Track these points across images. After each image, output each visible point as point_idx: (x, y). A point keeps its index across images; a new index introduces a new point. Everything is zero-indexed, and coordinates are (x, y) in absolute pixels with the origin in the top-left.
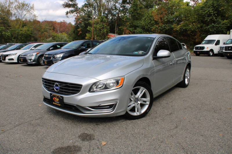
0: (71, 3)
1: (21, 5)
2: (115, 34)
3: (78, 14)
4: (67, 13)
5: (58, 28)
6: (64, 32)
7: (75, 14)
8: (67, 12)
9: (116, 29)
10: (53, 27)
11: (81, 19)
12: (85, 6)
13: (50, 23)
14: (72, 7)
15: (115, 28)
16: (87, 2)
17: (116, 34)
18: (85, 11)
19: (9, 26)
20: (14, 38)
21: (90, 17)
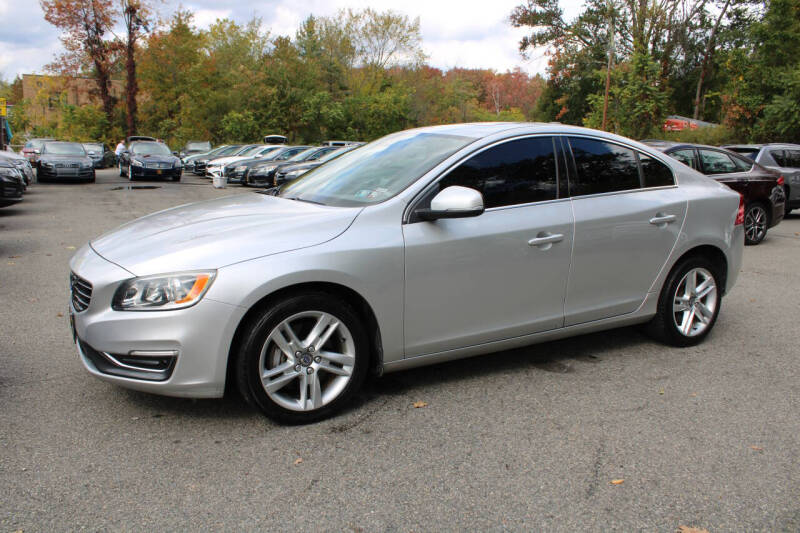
0: (539, 9)
1: (381, 23)
2: (692, 118)
3: (560, 47)
4: (524, 45)
5: (495, 93)
6: (516, 106)
7: (550, 47)
8: (525, 40)
9: (697, 99)
10: (480, 89)
11: (569, 66)
12: (590, 18)
13: (474, 76)
14: (543, 24)
15: (695, 97)
16: (596, 5)
17: (698, 119)
18: (587, 35)
19: (343, 88)
20: (355, 126)
21: (602, 57)
